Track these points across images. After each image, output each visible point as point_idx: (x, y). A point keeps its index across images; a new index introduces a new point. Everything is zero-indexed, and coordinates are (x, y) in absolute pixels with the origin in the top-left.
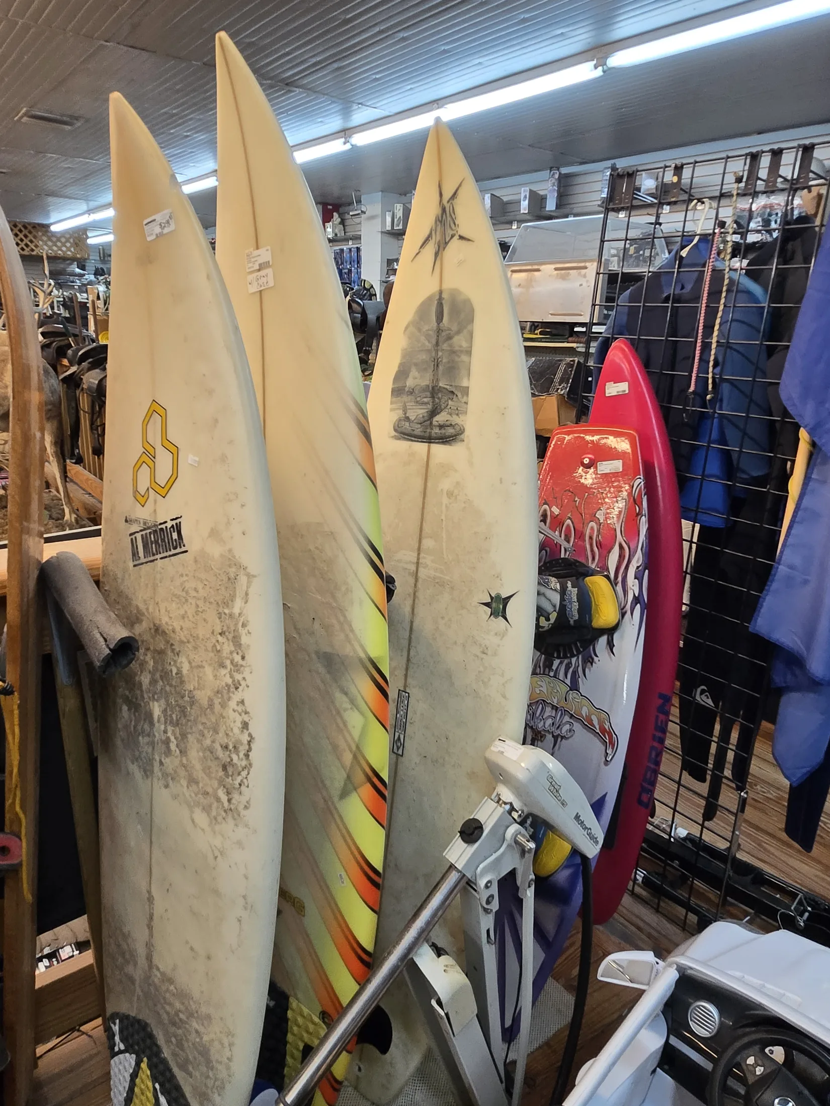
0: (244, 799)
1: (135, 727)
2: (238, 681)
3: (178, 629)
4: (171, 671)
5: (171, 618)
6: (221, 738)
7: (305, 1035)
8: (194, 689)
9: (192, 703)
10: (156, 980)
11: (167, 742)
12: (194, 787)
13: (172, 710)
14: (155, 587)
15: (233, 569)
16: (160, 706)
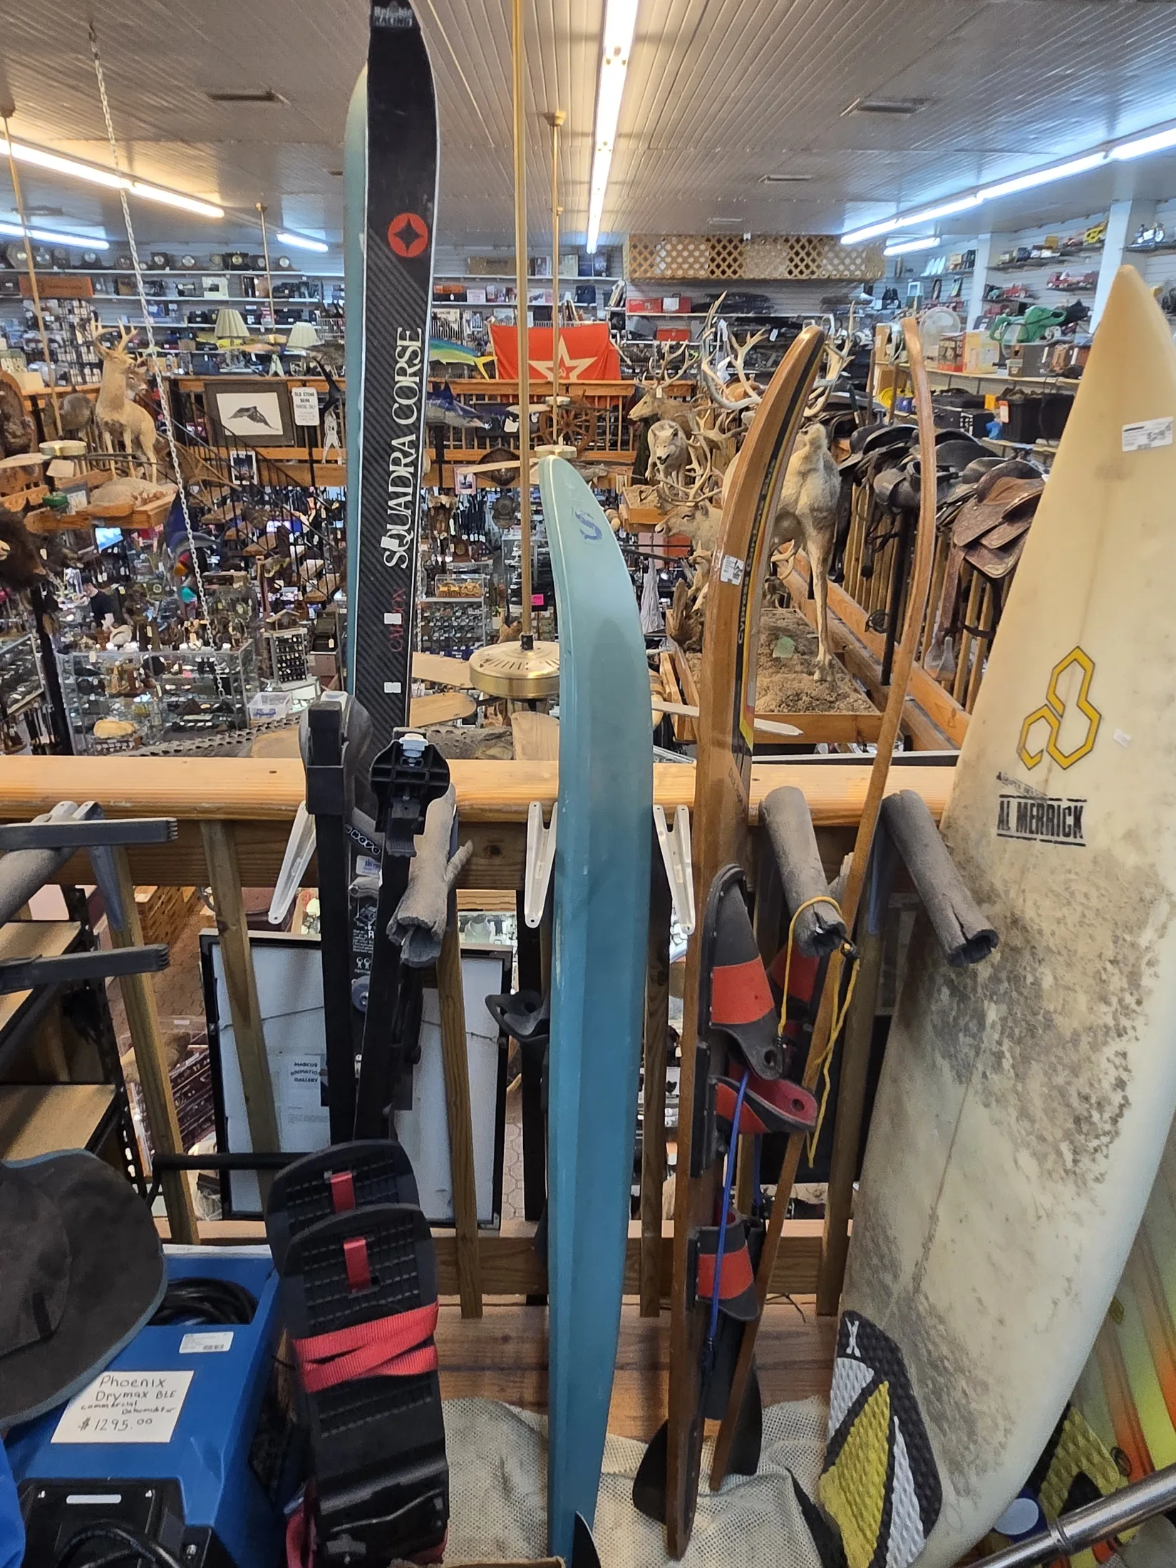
0: (1096, 1169)
1: (955, 1019)
2: (1125, 1028)
3: (1047, 931)
4: (1025, 978)
5: (1039, 915)
6: (1081, 1084)
7: (1084, 1461)
8: (1055, 1012)
9: (1049, 1024)
10: (921, 1308)
11: (999, 1056)
12: (1026, 1124)
13: (1015, 1021)
14: (1024, 871)
15: (1152, 891)
16: (998, 1010)
